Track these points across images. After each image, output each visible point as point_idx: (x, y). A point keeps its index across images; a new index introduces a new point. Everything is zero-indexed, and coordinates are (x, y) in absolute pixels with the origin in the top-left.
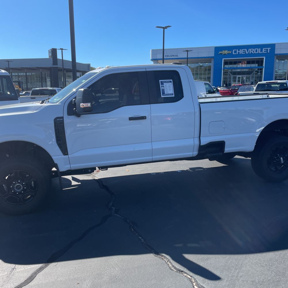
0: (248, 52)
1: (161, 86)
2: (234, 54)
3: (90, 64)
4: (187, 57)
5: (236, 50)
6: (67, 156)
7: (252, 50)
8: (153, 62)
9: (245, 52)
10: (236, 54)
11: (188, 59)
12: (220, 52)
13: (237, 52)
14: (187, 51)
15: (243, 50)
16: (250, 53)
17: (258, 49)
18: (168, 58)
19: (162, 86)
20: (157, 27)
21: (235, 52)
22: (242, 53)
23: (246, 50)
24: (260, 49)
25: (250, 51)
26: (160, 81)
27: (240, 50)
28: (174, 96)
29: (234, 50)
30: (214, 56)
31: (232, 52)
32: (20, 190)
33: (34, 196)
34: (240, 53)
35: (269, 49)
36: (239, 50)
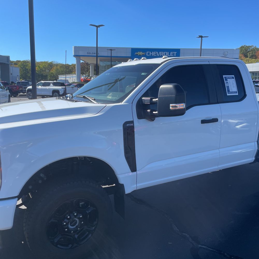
0: (159, 54)
1: (225, 82)
2: (148, 55)
3: (9, 56)
4: (111, 55)
5: (149, 52)
6: (135, 173)
7: (162, 53)
8: (75, 58)
9: (157, 54)
10: (149, 55)
11: (112, 58)
12: (136, 53)
13: (150, 54)
14: (111, 50)
15: (155, 53)
16: (161, 55)
17: (167, 52)
18: (89, 55)
20: (91, 25)
21: (149, 54)
22: (154, 55)
23: (157, 52)
24: (168, 52)
25: (161, 53)
26: (224, 76)
27: (153, 52)
28: (237, 94)
29: (147, 52)
30: (131, 56)
31: (146, 53)
32: (75, 227)
33: (93, 231)
34: (152, 55)
35: (175, 53)
36: (151, 53)
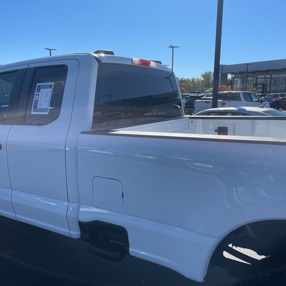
1: (36, 93)
19: (36, 95)
26: (38, 85)
